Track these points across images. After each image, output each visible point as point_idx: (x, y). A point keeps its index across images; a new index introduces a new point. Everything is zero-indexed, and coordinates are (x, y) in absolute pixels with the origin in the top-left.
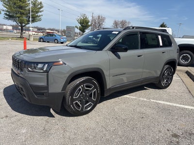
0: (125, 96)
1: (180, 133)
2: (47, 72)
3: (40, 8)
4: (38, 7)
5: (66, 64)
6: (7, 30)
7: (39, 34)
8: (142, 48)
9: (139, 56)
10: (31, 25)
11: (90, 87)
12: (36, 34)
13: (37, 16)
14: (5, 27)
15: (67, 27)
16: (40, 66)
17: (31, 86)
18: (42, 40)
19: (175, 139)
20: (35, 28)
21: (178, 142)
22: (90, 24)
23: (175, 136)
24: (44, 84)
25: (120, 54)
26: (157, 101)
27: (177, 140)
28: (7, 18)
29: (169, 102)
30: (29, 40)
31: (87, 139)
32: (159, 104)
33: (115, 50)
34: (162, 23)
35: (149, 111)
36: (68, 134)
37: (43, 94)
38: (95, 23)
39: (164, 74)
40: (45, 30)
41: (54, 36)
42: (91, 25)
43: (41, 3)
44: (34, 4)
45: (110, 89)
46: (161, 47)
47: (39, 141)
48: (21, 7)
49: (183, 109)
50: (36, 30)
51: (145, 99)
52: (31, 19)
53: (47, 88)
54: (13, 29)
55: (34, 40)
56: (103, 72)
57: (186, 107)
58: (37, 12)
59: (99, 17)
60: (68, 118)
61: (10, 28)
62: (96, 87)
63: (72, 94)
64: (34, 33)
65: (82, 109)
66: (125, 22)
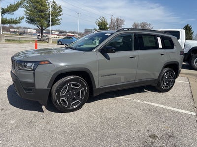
0: (120, 97)
1: (159, 134)
2: (34, 70)
3: (59, 12)
4: (57, 11)
5: (51, 63)
6: (31, 34)
7: (61, 37)
8: (136, 49)
9: (131, 58)
10: (50, 28)
11: (78, 86)
12: (57, 37)
13: (57, 20)
14: (29, 31)
15: (85, 30)
16: (29, 64)
17: (21, 82)
18: (60, 43)
19: (151, 139)
20: (57, 31)
21: (152, 143)
22: (108, 26)
23: (153, 136)
24: (32, 81)
25: (110, 55)
26: (151, 104)
27: (153, 140)
28: (28, 22)
29: (164, 105)
30: (48, 42)
31: (64, 132)
32: (152, 106)
33: (105, 51)
34: (186, 25)
35: (137, 112)
36: (49, 127)
37: (31, 90)
38: (114, 25)
39: (163, 77)
40: (67, 33)
41: (71, 39)
42: (110, 27)
43: (60, 7)
44: (54, 9)
45: (99, 88)
46: (160, 48)
47: (22, 130)
48: (41, 11)
49: (175, 112)
50: (57, 33)
51: (139, 101)
52: (50, 23)
53: (34, 84)
54: (37, 32)
55: (53, 42)
56: (90, 72)
57: (180, 111)
58: (56, 16)
59: (118, 19)
60: (56, 113)
61: (34, 31)
62: (83, 86)
63: (58, 91)
64: (55, 36)
65: (69, 106)
66: (146, 24)
